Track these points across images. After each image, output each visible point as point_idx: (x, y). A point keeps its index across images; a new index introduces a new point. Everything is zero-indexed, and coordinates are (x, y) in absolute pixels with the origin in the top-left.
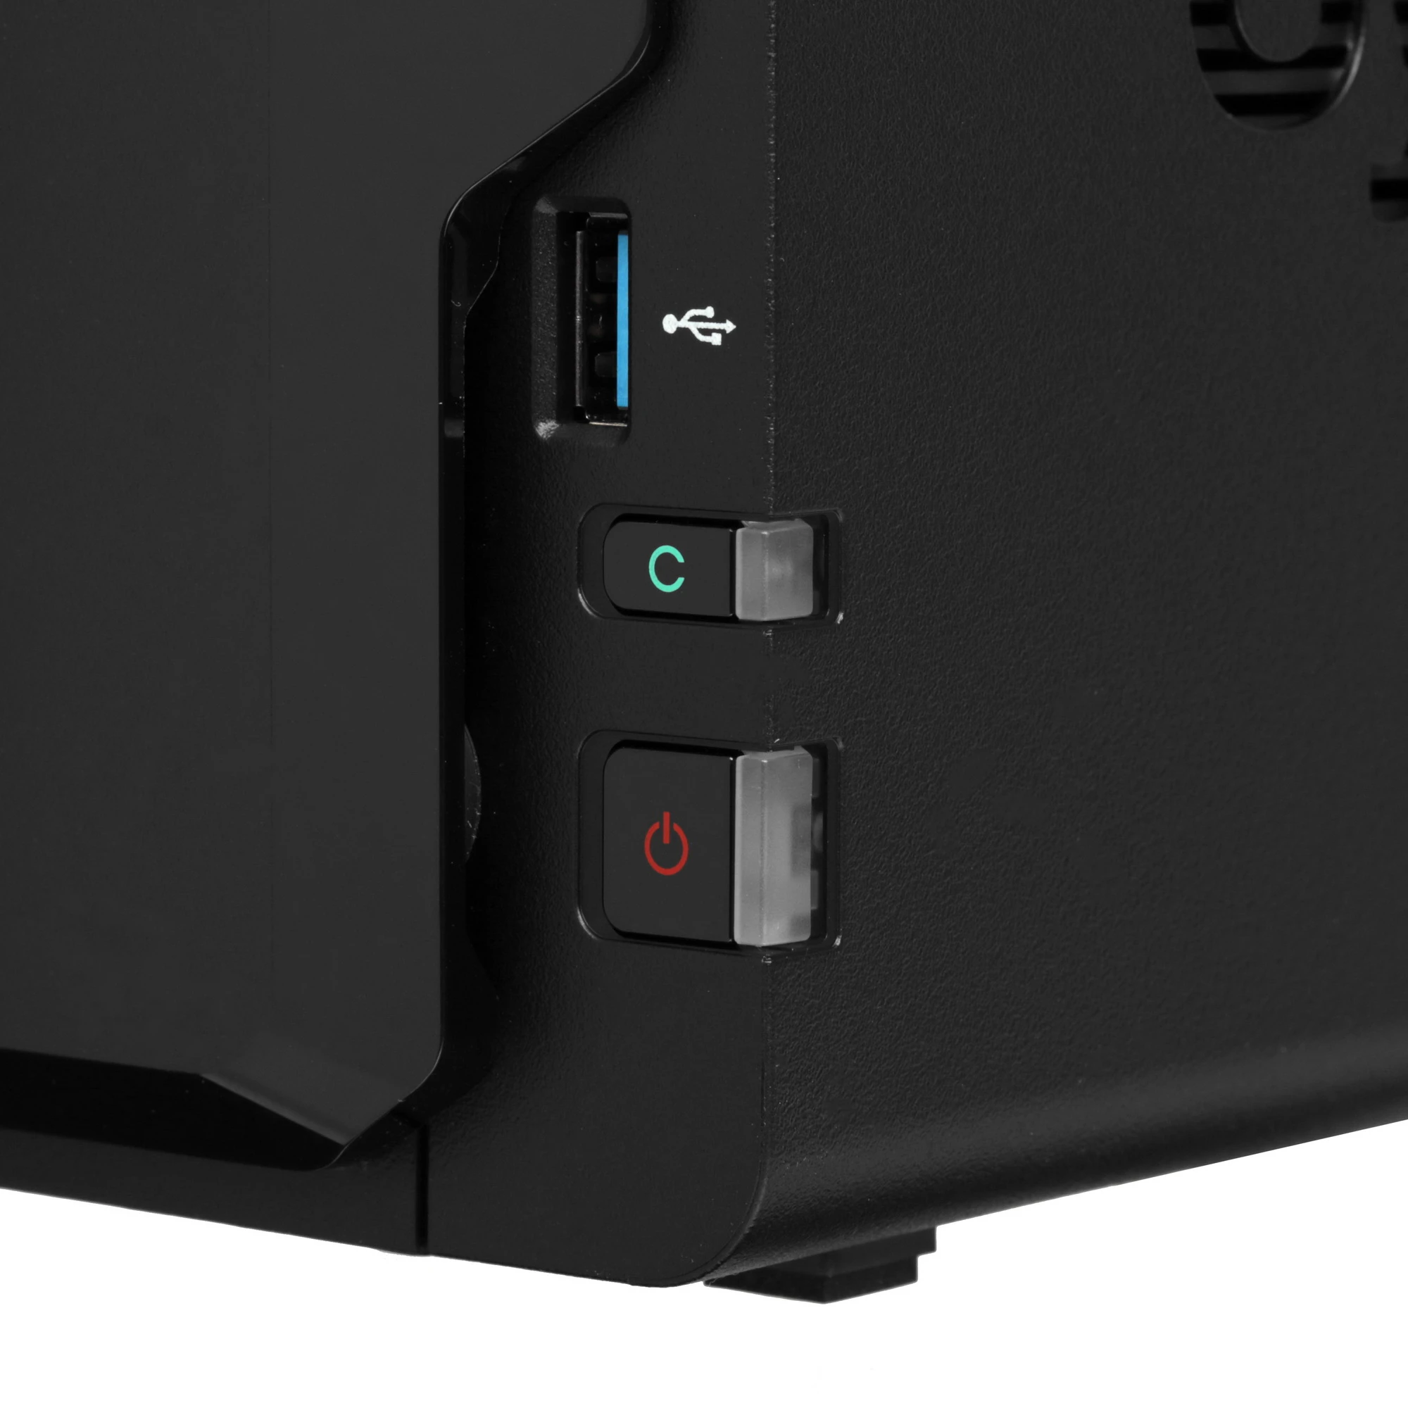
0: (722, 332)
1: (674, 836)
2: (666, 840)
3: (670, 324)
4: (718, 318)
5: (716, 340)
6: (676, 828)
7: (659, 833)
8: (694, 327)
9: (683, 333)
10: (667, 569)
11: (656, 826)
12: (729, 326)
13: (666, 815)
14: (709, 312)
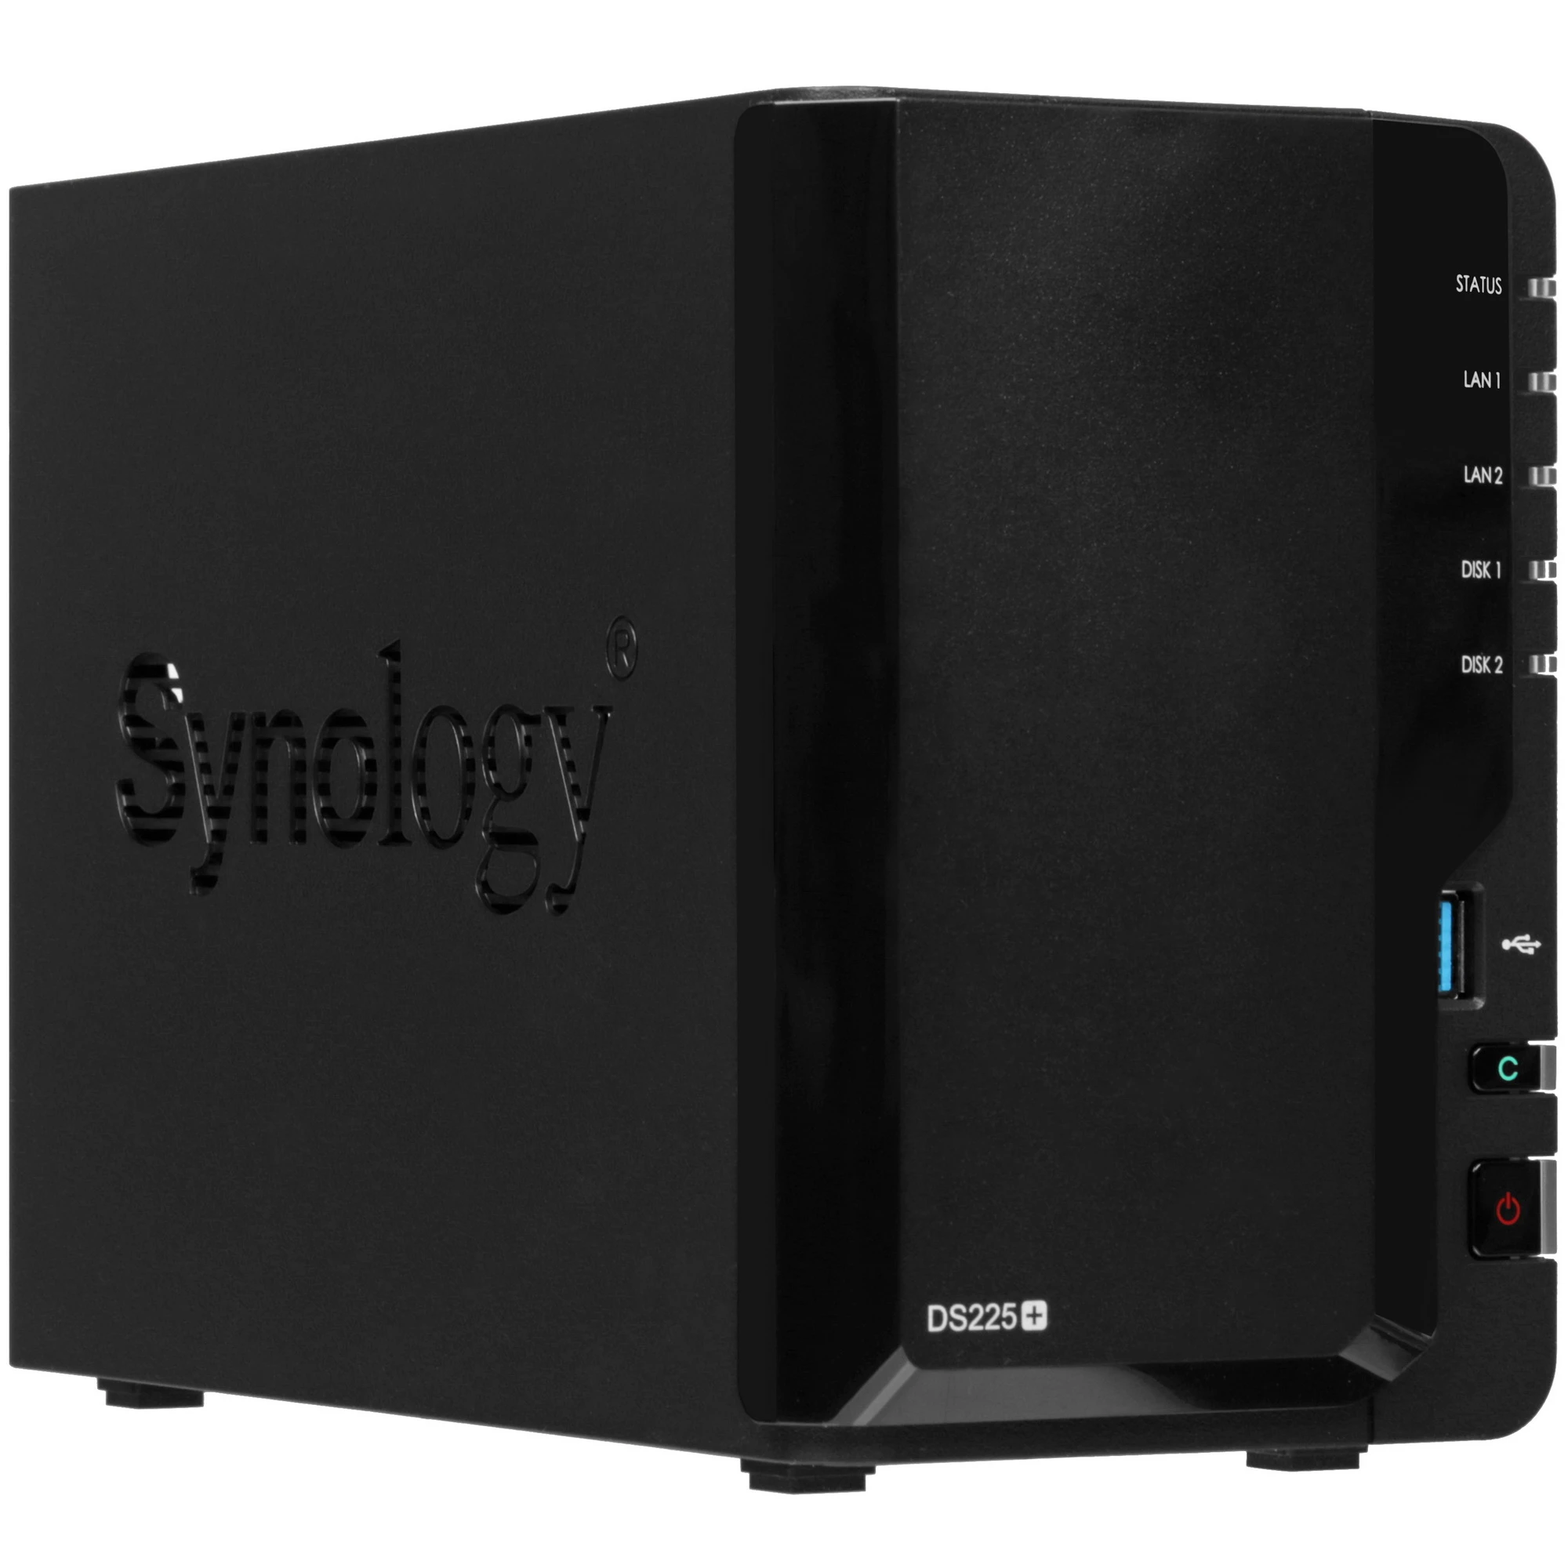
0: (1534, 948)
1: (1512, 1204)
2: (1508, 1206)
3: (1506, 945)
4: (1532, 940)
5: (1531, 952)
6: (1514, 1200)
7: (1504, 1205)
8: (1519, 946)
9: (1514, 950)
10: (1509, 1069)
11: (1503, 1200)
12: (1537, 944)
13: (1508, 1194)
14: (1527, 937)
